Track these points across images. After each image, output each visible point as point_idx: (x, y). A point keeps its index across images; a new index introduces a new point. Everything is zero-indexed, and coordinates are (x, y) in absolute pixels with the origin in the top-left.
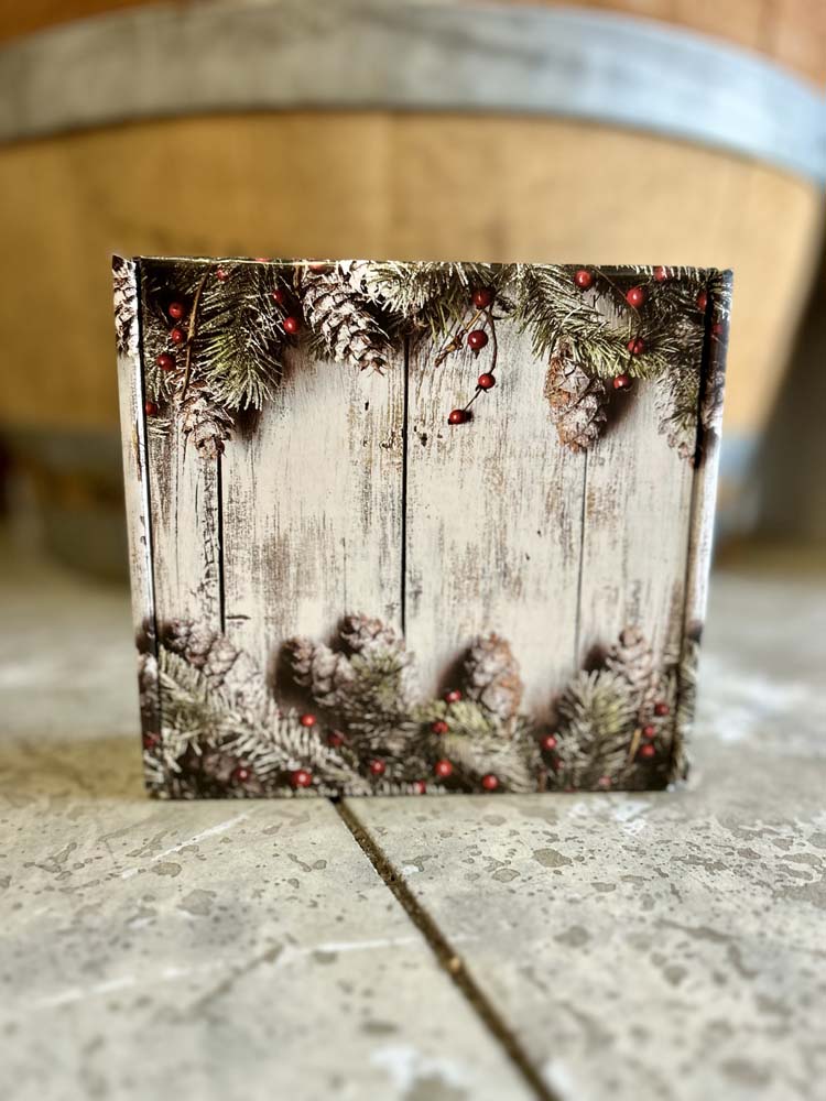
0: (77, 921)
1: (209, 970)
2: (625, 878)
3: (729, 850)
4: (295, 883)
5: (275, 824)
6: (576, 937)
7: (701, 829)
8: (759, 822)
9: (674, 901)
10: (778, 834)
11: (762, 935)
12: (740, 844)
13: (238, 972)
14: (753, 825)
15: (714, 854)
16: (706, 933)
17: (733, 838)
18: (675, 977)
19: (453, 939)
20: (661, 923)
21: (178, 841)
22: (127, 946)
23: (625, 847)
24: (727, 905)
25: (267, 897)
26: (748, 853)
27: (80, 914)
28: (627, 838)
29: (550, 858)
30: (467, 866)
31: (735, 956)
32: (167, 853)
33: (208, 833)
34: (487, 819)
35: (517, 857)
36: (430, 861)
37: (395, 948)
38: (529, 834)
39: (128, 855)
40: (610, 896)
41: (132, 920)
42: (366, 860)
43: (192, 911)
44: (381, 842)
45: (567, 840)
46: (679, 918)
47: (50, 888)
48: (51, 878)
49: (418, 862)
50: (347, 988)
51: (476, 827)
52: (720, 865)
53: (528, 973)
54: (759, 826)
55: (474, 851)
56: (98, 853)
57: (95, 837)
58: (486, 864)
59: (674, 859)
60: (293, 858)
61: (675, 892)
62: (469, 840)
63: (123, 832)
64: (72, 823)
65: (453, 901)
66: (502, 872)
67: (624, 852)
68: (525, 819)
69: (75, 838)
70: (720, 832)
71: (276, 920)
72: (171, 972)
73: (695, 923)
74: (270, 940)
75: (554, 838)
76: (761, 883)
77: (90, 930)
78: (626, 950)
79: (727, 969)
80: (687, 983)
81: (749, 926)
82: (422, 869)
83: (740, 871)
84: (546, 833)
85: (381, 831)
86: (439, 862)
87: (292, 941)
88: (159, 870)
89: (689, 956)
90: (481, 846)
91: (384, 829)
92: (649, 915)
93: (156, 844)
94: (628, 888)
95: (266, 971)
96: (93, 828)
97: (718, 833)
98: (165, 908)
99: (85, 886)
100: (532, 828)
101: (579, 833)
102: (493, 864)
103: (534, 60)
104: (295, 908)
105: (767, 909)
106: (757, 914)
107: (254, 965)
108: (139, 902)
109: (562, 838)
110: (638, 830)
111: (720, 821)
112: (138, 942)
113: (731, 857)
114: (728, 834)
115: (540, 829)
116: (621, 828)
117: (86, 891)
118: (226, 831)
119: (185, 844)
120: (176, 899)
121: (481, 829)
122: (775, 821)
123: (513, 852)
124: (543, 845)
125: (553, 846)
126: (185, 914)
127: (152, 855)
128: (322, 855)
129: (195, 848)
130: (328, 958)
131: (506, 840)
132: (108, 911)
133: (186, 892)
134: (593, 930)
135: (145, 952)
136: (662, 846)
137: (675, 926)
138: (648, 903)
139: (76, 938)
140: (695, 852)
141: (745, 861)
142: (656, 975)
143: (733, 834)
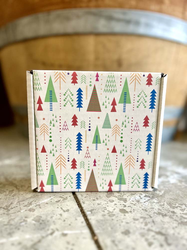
0: (9, 222)
1: (36, 236)
2: (141, 217)
3: (168, 211)
4: (61, 215)
5: (59, 200)
6: (127, 233)
7: (162, 205)
8: (177, 204)
9: (153, 224)
10: (182, 207)
11: (174, 234)
12: (172, 210)
13: (43, 237)
14: (175, 205)
15: (164, 212)
16: (160, 233)
17: (170, 208)
18: (150, 244)
19: (96, 231)
20: (149, 230)
21: (36, 203)
22: (19, 229)
23: (142, 209)
24: (166, 226)
25: (54, 218)
26: (173, 212)
27: (10, 220)
28: (143, 207)
29: (123, 211)
30: (103, 212)
31: (166, 240)
32: (33, 206)
33: (43, 201)
34: (110, 201)
35: (115, 210)
36: (94, 211)
37: (82, 233)
38: (119, 205)
39: (24, 206)
40: (137, 222)
41: (21, 222)
42: (79, 210)
43: (36, 221)
44: (83, 205)
45: (128, 207)
46: (154, 229)
47: (4, 214)
48: (5, 211)
49: (91, 211)
50: (68, 243)
51: (107, 203)
52: (166, 215)
53: (113, 242)
54: (177, 205)
55: (105, 209)
56: (17, 205)
57: (17, 201)
58: (107, 212)
59: (154, 213)
60: (62, 208)
61: (153, 222)
62: (104, 206)
63: (24, 200)
64: (13, 198)
65: (98, 221)
66: (111, 214)
67: (142, 210)
68: (119, 201)
69: (12, 202)
70: (166, 206)
71: (55, 224)
72: (27, 236)
73: (157, 230)
74: (52, 229)
75: (125, 206)
76: (176, 220)
77: (11, 225)
78: (139, 237)
79: (164, 243)
80: (153, 246)
81: (171, 232)
82: (92, 213)
83: (171, 217)
84: (123, 205)
85: (84, 203)
86: (96, 211)
87: (57, 230)
88: (30, 210)
89: (155, 239)
90: (107, 207)
91: (84, 202)
92: (146, 228)
93: (30, 204)
94: (141, 220)
95: (50, 237)
96: (17, 199)
97: (166, 207)
98: (29, 220)
99: (12, 213)
100: (120, 203)
101: (131, 205)
102: (109, 212)
103: (128, 22)
104: (60, 221)
105: (176, 227)
106: (173, 228)
107: (47, 236)
108: (24, 218)
109: (127, 206)
110: (146, 205)
111: (167, 203)
112: (22, 228)
113: (169, 213)
114: (169, 207)
115: (122, 204)
116: (142, 204)
117: (12, 215)
118: (47, 201)
119: (37, 204)
120: (32, 218)
121: (108, 203)
122: (181, 204)
123: (114, 209)
124: (122, 208)
125: (125, 208)
126: (34, 222)
127: (29, 206)
128: (69, 208)
129: (39, 205)
130: (65, 235)
131: (113, 206)
132: (16, 220)
133: (35, 216)
134: (131, 231)
135: (23, 231)
136: (152, 209)
137: (152, 231)
138: (146, 224)
139: (8, 227)
140: (160, 211)
141: (172, 214)
142: (145, 244)
143: (170, 207)
